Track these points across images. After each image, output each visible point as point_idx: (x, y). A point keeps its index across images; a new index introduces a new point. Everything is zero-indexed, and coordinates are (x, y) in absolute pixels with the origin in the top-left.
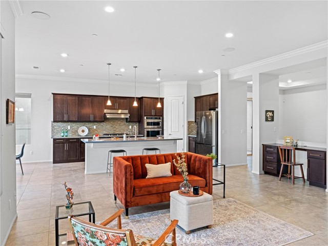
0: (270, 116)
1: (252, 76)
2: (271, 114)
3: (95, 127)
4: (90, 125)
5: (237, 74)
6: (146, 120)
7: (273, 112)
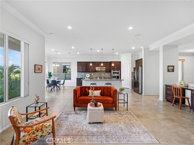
0: (171, 69)
1: (159, 47)
2: (172, 68)
3: (92, 74)
4: (90, 73)
5: (152, 47)
6: (112, 72)
7: (173, 66)
